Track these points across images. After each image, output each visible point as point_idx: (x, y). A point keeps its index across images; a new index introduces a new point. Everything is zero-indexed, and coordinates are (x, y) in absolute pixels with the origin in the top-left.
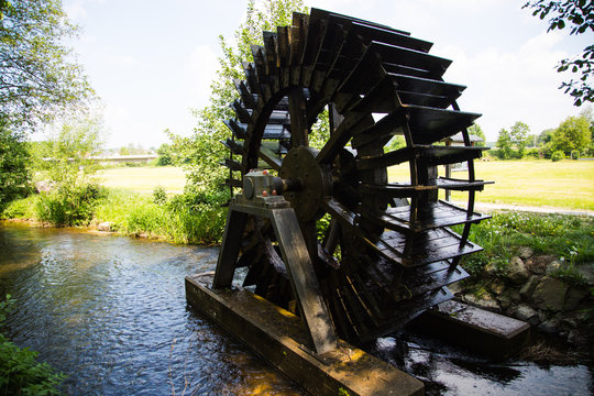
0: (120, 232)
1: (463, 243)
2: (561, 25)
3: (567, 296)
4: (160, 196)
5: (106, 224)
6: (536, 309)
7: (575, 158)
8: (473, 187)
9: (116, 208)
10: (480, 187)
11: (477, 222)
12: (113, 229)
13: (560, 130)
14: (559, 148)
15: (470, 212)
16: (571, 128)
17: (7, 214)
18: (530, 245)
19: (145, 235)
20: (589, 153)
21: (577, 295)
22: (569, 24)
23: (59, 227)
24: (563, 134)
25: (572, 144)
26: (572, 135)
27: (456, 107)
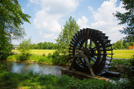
0: (36, 62)
1: (110, 62)
2: (123, 33)
3: (124, 70)
4: (44, 55)
5: (33, 61)
6: (120, 72)
7: (120, 49)
8: (112, 54)
9: (34, 58)
10: (113, 54)
11: (113, 59)
12: (35, 62)
13: (117, 43)
14: (116, 47)
15: (112, 58)
16: (119, 43)
17: (8, 59)
18: (117, 63)
19: (43, 63)
20: (122, 48)
21: (126, 70)
22: (124, 33)
23: (21, 61)
24: (117, 44)
25: (119, 46)
26: (119, 44)
27: (110, 43)
